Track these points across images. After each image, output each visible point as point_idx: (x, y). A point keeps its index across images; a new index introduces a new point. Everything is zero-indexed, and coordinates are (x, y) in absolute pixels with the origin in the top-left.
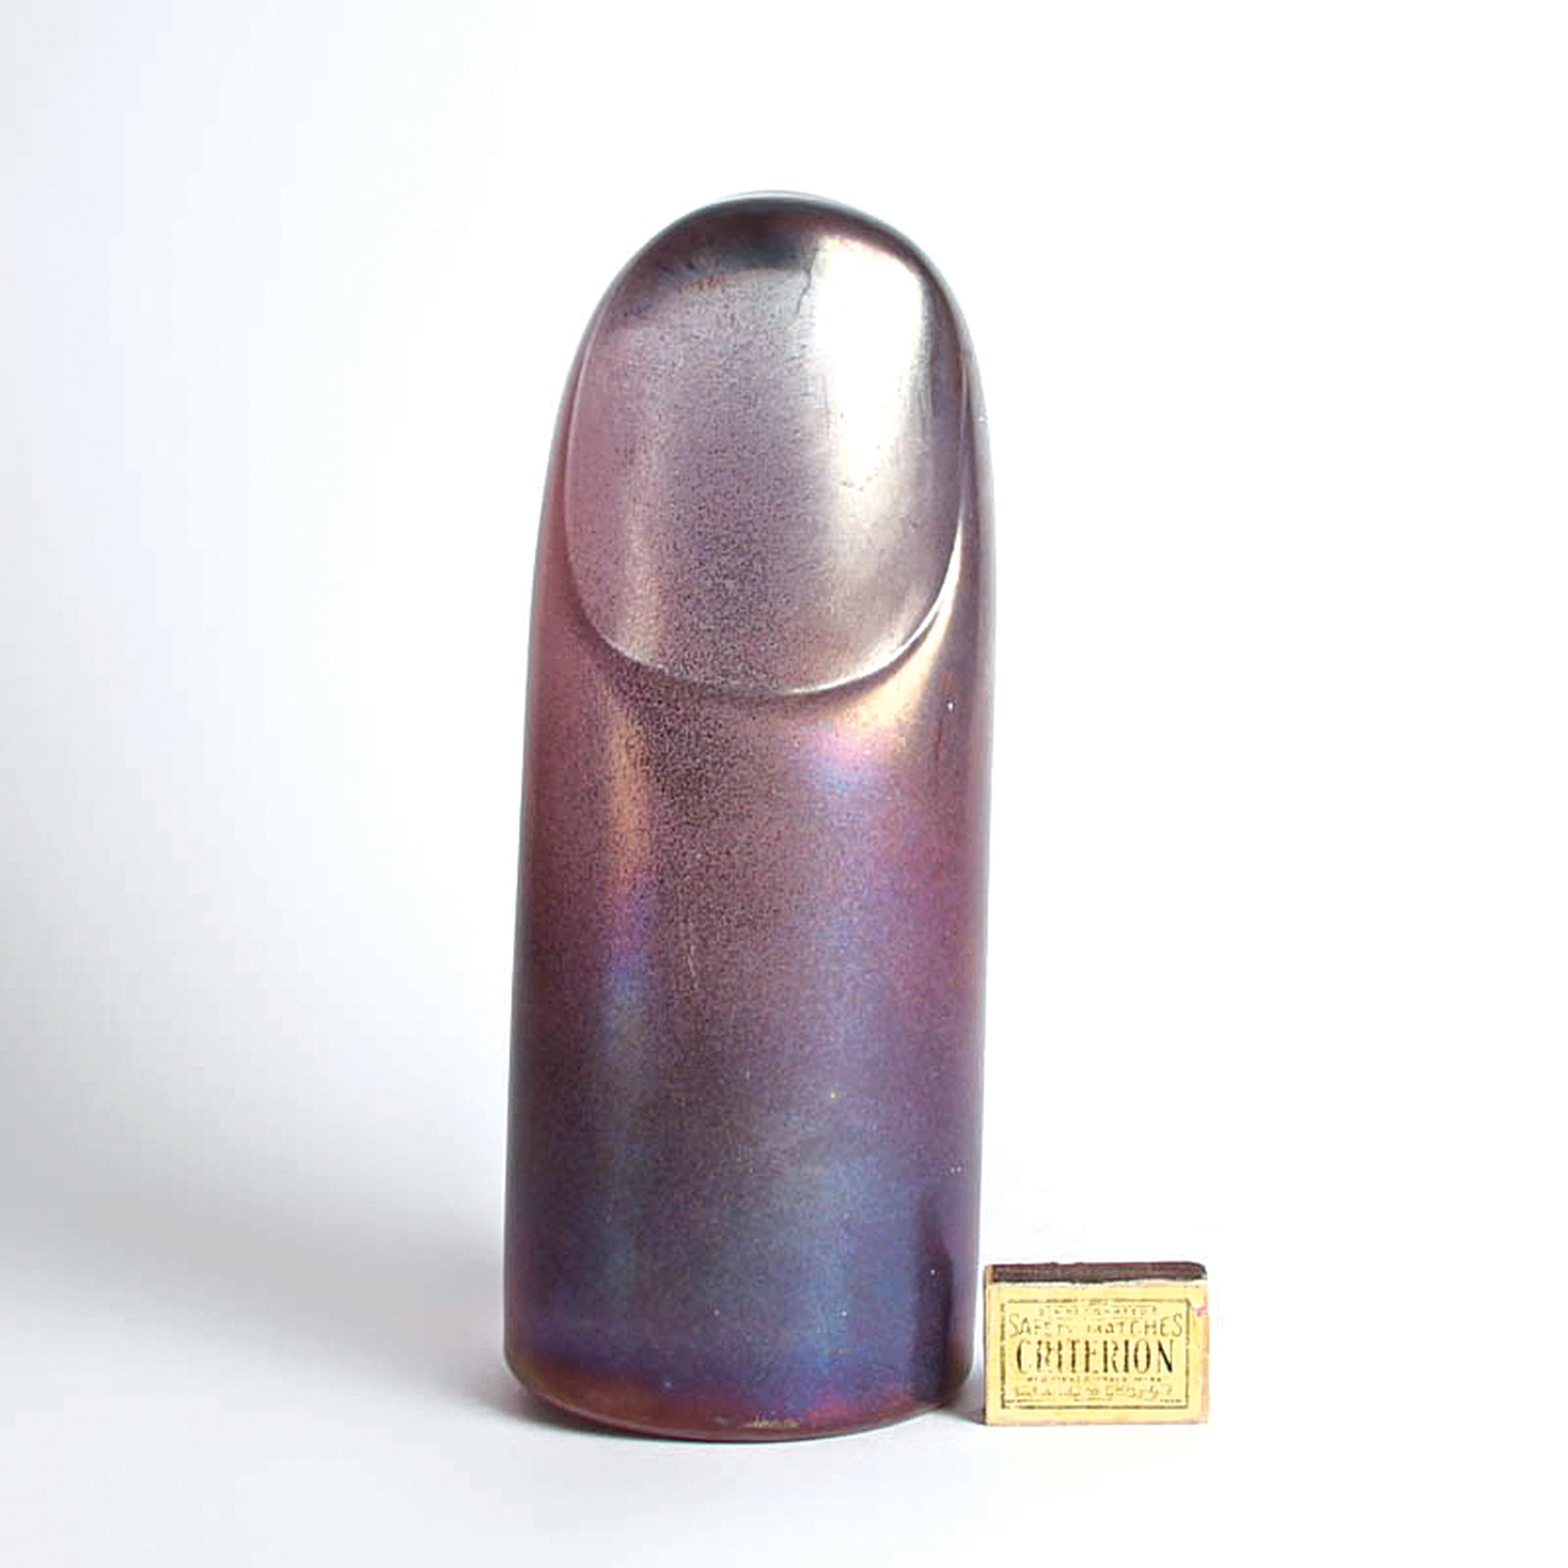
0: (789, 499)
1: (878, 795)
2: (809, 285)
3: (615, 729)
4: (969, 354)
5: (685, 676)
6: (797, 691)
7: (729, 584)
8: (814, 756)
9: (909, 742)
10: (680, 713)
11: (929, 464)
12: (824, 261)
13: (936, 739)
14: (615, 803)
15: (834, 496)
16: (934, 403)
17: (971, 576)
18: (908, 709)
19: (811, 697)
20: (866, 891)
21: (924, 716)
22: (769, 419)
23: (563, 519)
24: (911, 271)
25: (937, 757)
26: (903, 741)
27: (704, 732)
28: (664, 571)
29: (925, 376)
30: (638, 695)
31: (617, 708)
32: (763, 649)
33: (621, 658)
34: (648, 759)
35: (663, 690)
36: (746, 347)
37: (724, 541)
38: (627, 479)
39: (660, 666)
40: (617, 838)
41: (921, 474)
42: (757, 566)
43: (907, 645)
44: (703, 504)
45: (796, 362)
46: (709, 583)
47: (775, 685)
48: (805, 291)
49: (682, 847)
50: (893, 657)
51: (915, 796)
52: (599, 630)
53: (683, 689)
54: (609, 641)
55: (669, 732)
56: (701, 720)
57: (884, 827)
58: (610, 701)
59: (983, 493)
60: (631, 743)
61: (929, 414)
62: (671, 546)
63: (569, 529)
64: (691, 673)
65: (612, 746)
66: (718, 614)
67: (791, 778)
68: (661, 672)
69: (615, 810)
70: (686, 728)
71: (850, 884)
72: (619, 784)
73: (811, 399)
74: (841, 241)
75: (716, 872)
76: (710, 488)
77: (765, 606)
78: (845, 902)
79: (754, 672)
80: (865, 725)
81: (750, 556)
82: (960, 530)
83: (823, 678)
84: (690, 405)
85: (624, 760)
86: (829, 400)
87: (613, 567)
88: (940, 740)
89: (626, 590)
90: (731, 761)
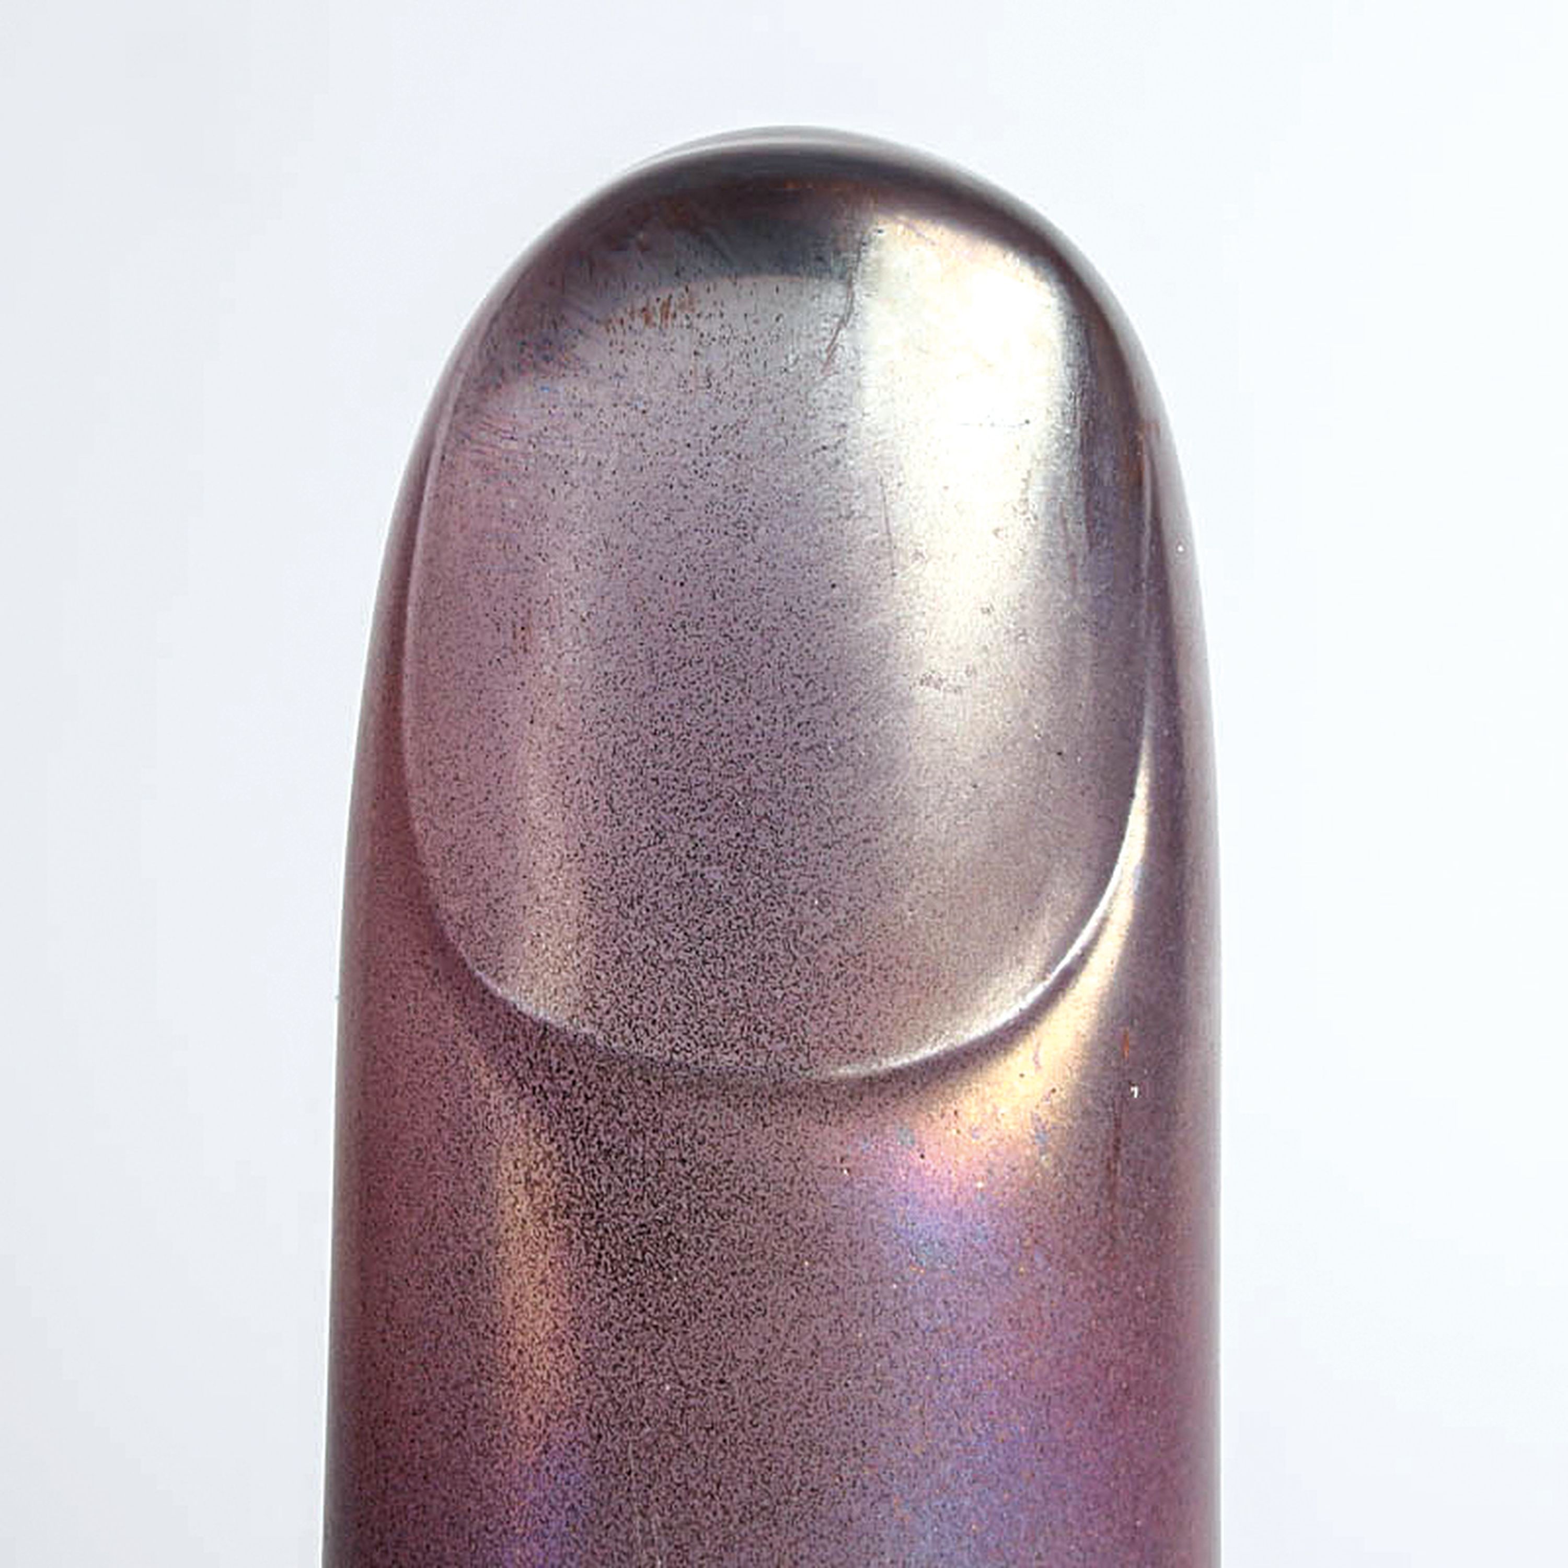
0: (824, 713)
1: (1002, 1264)
2: (850, 312)
3: (505, 1152)
4: (1156, 426)
5: (634, 1048)
6: (846, 1071)
7: (714, 874)
8: (880, 1192)
9: (1059, 1163)
10: (626, 1117)
11: (1085, 639)
12: (878, 261)
13: (1110, 1153)
14: (507, 1291)
15: (907, 702)
16: (1091, 523)
17: (1170, 845)
18: (1055, 1100)
19: (870, 1082)
20: (986, 1446)
21: (1086, 1113)
22: (780, 564)
23: (399, 753)
24: (1044, 279)
25: (1112, 1188)
26: (1046, 1161)
27: (673, 1154)
28: (591, 849)
29: (1072, 473)
30: (547, 1084)
31: (506, 1111)
32: (779, 993)
33: (513, 1016)
34: (569, 1205)
35: (592, 1074)
36: (738, 427)
37: (702, 793)
38: (518, 679)
39: (586, 1030)
40: (513, 1355)
41: (1069, 656)
42: (765, 840)
43: (1052, 977)
44: (660, 726)
45: (830, 456)
46: (676, 874)
47: (802, 1060)
48: (843, 322)
49: (634, 1370)
50: (1025, 1003)
51: (1073, 1264)
52: (471, 965)
53: (631, 1072)
54: (489, 982)
55: (608, 1152)
56: (666, 1128)
57: (1015, 1323)
58: (497, 1096)
59: (1186, 686)
60: (535, 1176)
61: (1081, 544)
62: (602, 805)
63: (412, 770)
64: (646, 1040)
65: (499, 1183)
66: (692, 931)
67: (838, 1238)
68: (588, 1040)
69: (507, 1302)
70: (639, 1145)
71: (955, 1434)
72: (515, 1254)
73: (863, 525)
74: (908, 226)
75: (701, 1416)
76: (673, 695)
77: (781, 913)
78: (946, 1468)
79: (764, 1038)
80: (974, 1132)
81: (752, 822)
82: (1145, 759)
83: (892, 1046)
84: (631, 539)
85: (524, 1206)
86: (893, 524)
87: (495, 844)
88: (1117, 1156)
89: (521, 886)
90: (724, 1207)
